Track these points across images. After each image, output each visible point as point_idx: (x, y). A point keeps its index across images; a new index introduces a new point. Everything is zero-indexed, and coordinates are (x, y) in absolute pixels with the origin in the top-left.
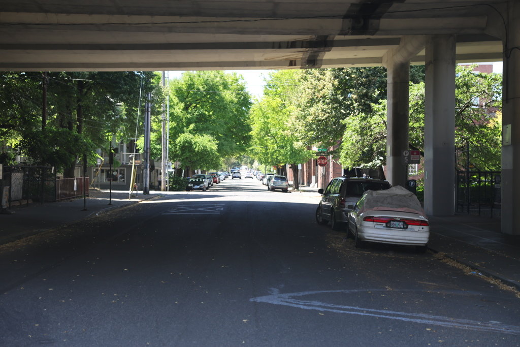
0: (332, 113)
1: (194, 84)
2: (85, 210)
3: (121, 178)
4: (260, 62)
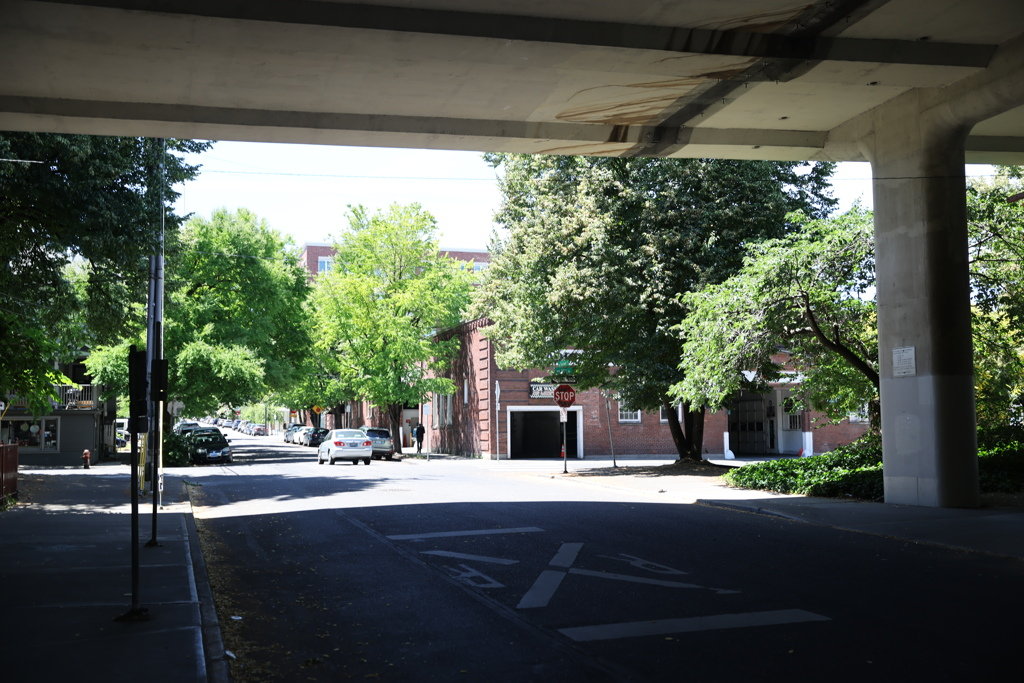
3: (48, 439)
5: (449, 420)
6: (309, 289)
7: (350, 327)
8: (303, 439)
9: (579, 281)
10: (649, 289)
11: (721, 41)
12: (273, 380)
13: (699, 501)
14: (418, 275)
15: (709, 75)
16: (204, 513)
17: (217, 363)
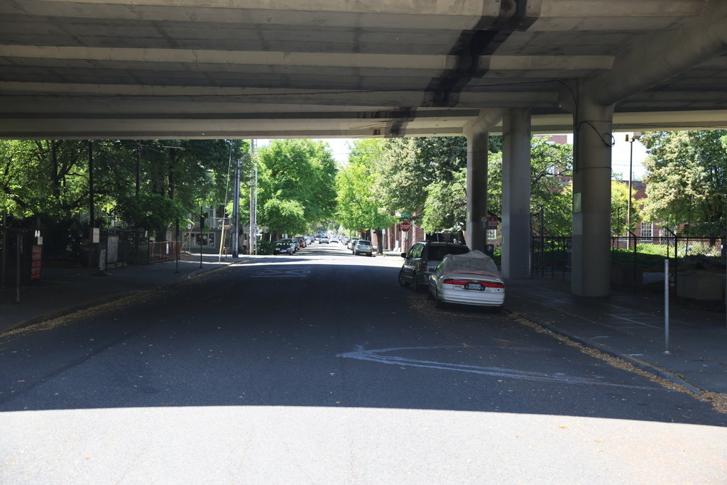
0: (415, 180)
1: (281, 152)
2: (177, 272)
3: (211, 242)
4: (346, 131)
10: (434, 182)
12: (308, 217)
17: (282, 208)
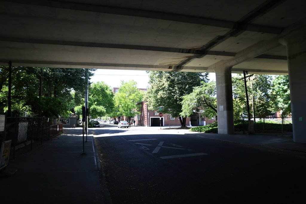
3: (68, 123)
5: (139, 119)
6: (114, 96)
7: (121, 102)
8: (113, 123)
9: (163, 94)
10: (176, 95)
11: (188, 51)
12: (107, 112)
13: (185, 134)
14: (134, 93)
15: (186, 57)
16: (95, 136)
17: (97, 109)
